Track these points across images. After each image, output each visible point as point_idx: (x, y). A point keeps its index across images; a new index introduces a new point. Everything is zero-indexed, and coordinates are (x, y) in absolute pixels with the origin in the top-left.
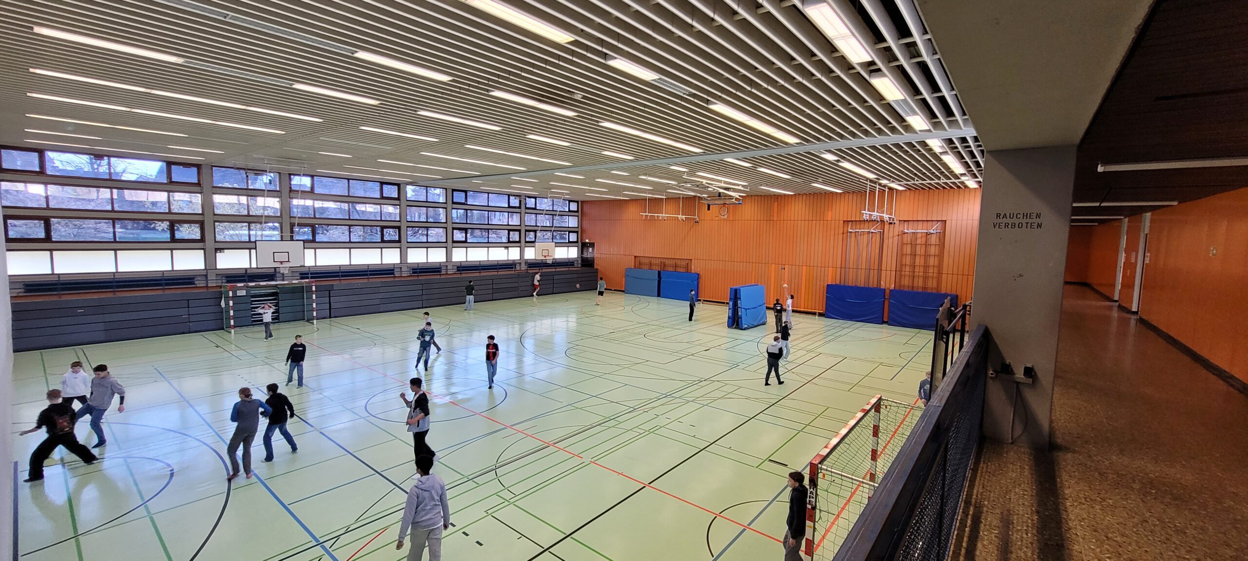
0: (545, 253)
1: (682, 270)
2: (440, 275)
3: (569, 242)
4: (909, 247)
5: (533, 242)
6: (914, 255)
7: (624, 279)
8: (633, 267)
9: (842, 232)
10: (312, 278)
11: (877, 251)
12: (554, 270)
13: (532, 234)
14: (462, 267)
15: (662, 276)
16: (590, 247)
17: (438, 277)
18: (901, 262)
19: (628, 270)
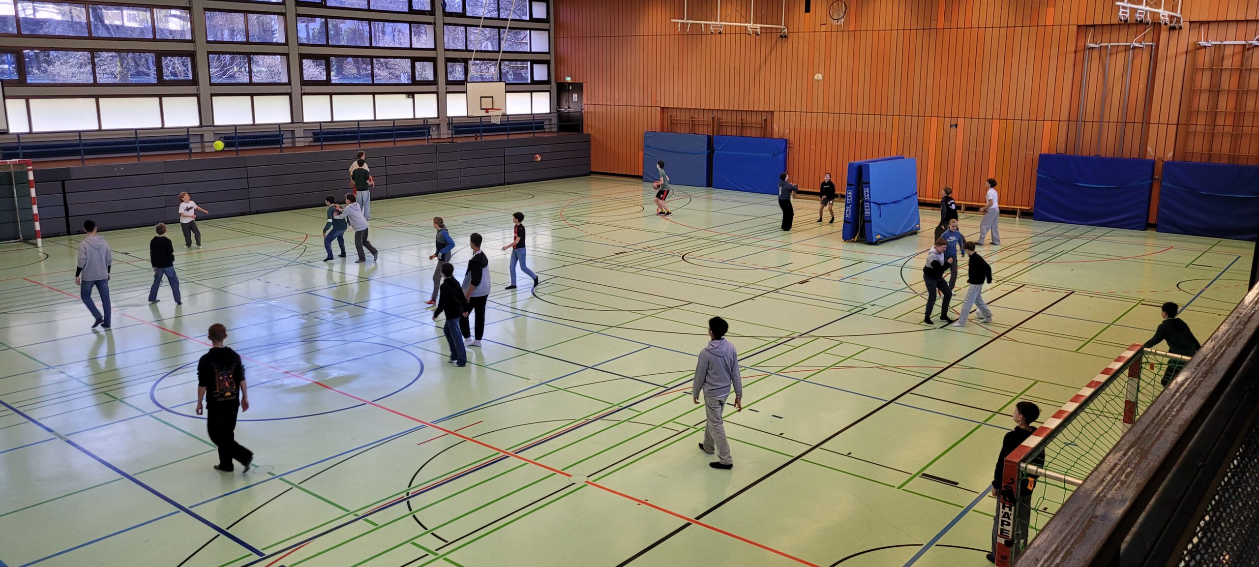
0: (487, 103)
1: (754, 133)
2: (281, 148)
3: (534, 82)
4: (1207, 76)
5: (463, 83)
6: (1215, 91)
7: (641, 153)
8: (658, 130)
9: (1073, 49)
10: (26, 156)
11: (1142, 86)
12: (505, 138)
13: (459, 68)
14: (325, 133)
15: (715, 147)
16: (574, 91)
17: (277, 153)
18: (1190, 105)
19: (649, 136)
